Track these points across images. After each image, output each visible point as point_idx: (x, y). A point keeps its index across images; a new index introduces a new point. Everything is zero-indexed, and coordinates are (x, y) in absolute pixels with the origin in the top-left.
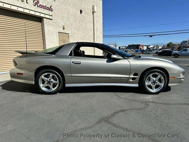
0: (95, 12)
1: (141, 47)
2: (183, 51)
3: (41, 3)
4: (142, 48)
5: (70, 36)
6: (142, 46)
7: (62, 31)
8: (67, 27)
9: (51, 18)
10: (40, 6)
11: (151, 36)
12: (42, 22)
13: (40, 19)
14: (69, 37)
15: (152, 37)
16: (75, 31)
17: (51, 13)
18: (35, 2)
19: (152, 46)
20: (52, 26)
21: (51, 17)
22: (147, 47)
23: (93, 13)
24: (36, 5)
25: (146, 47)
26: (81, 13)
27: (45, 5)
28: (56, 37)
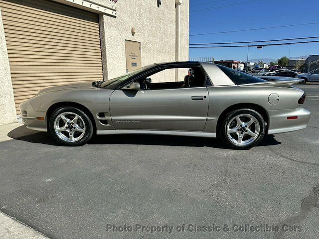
0: (180, 4)
1: (234, 65)
2: (315, 73)
4: (236, 67)
5: (142, 47)
6: (236, 63)
7: (130, 37)
8: (139, 31)
9: (114, 14)
11: (259, 47)
12: (101, 21)
13: (96, 17)
14: (141, 49)
15: (261, 47)
16: (150, 37)
17: (114, 5)
19: (252, 64)
20: (115, 29)
21: (115, 12)
22: (245, 64)
23: (176, 6)
25: (243, 65)
26: (158, 6)
28: (121, 49)
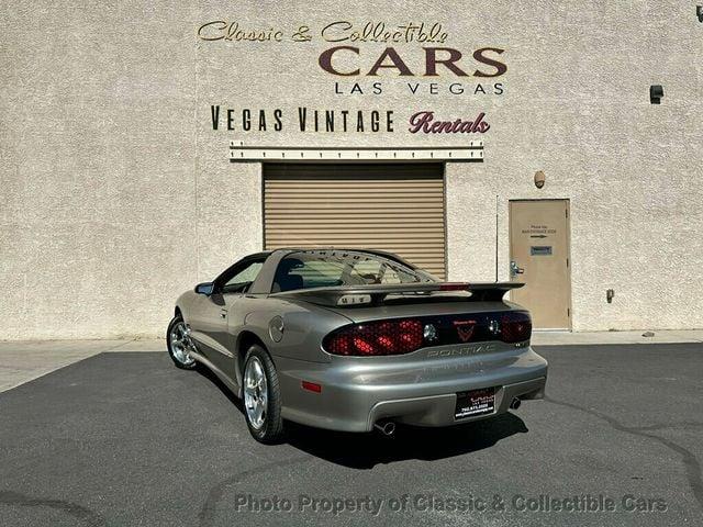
3: (438, 118)
5: (573, 208)
7: (530, 193)
8: (562, 174)
9: (477, 156)
10: (436, 128)
12: (444, 175)
13: (437, 169)
14: (571, 213)
17: (476, 139)
18: (415, 122)
20: (479, 183)
21: (478, 151)
24: (421, 129)
26: (654, 101)
27: (453, 120)
28: (495, 220)
